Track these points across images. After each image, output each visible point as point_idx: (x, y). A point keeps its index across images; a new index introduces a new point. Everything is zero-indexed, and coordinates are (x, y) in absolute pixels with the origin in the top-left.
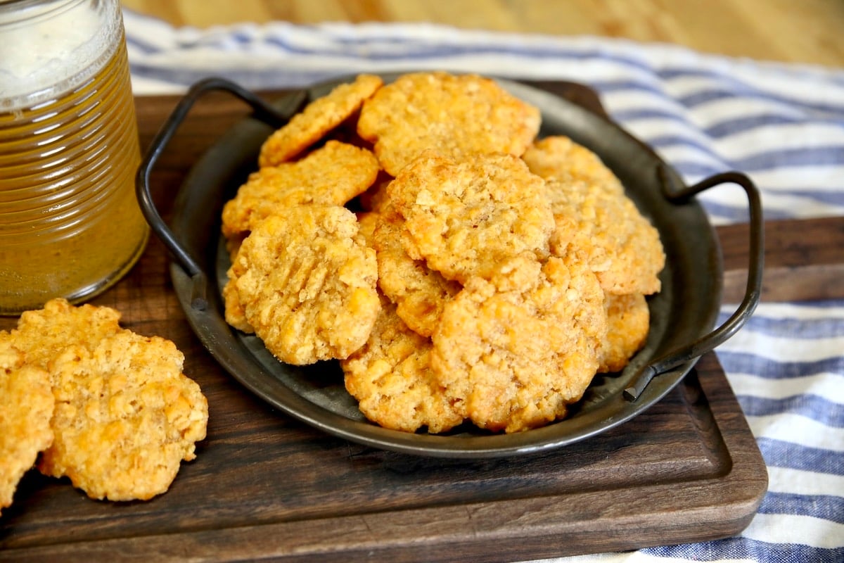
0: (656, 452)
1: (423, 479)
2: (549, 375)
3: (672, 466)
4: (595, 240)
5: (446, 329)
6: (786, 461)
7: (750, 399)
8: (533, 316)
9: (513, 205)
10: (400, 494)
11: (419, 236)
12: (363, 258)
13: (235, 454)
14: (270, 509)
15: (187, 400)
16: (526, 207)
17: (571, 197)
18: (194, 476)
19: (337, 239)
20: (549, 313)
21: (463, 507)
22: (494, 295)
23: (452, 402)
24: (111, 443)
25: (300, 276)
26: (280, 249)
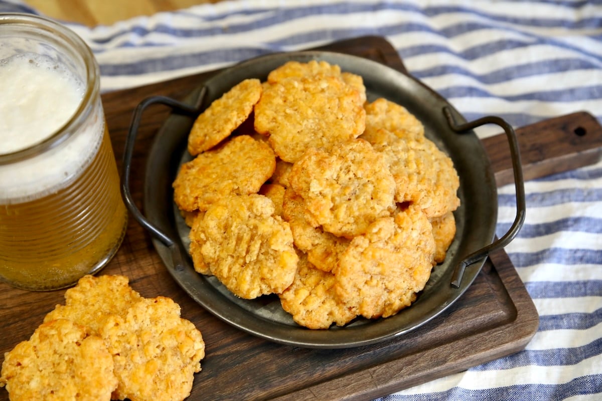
0: (472, 312)
1: (340, 357)
2: (406, 282)
3: (482, 320)
4: (420, 187)
5: (344, 272)
6: (544, 294)
7: (518, 255)
8: (393, 252)
9: (370, 179)
10: (328, 369)
11: (317, 213)
12: (282, 230)
13: (223, 361)
14: (253, 393)
15: (190, 338)
16: (378, 179)
17: (399, 156)
18: (203, 381)
19: (263, 219)
20: (402, 248)
21: (366, 371)
22: (369, 245)
23: (350, 309)
24: (152, 376)
25: (244, 246)
26: (227, 228)
